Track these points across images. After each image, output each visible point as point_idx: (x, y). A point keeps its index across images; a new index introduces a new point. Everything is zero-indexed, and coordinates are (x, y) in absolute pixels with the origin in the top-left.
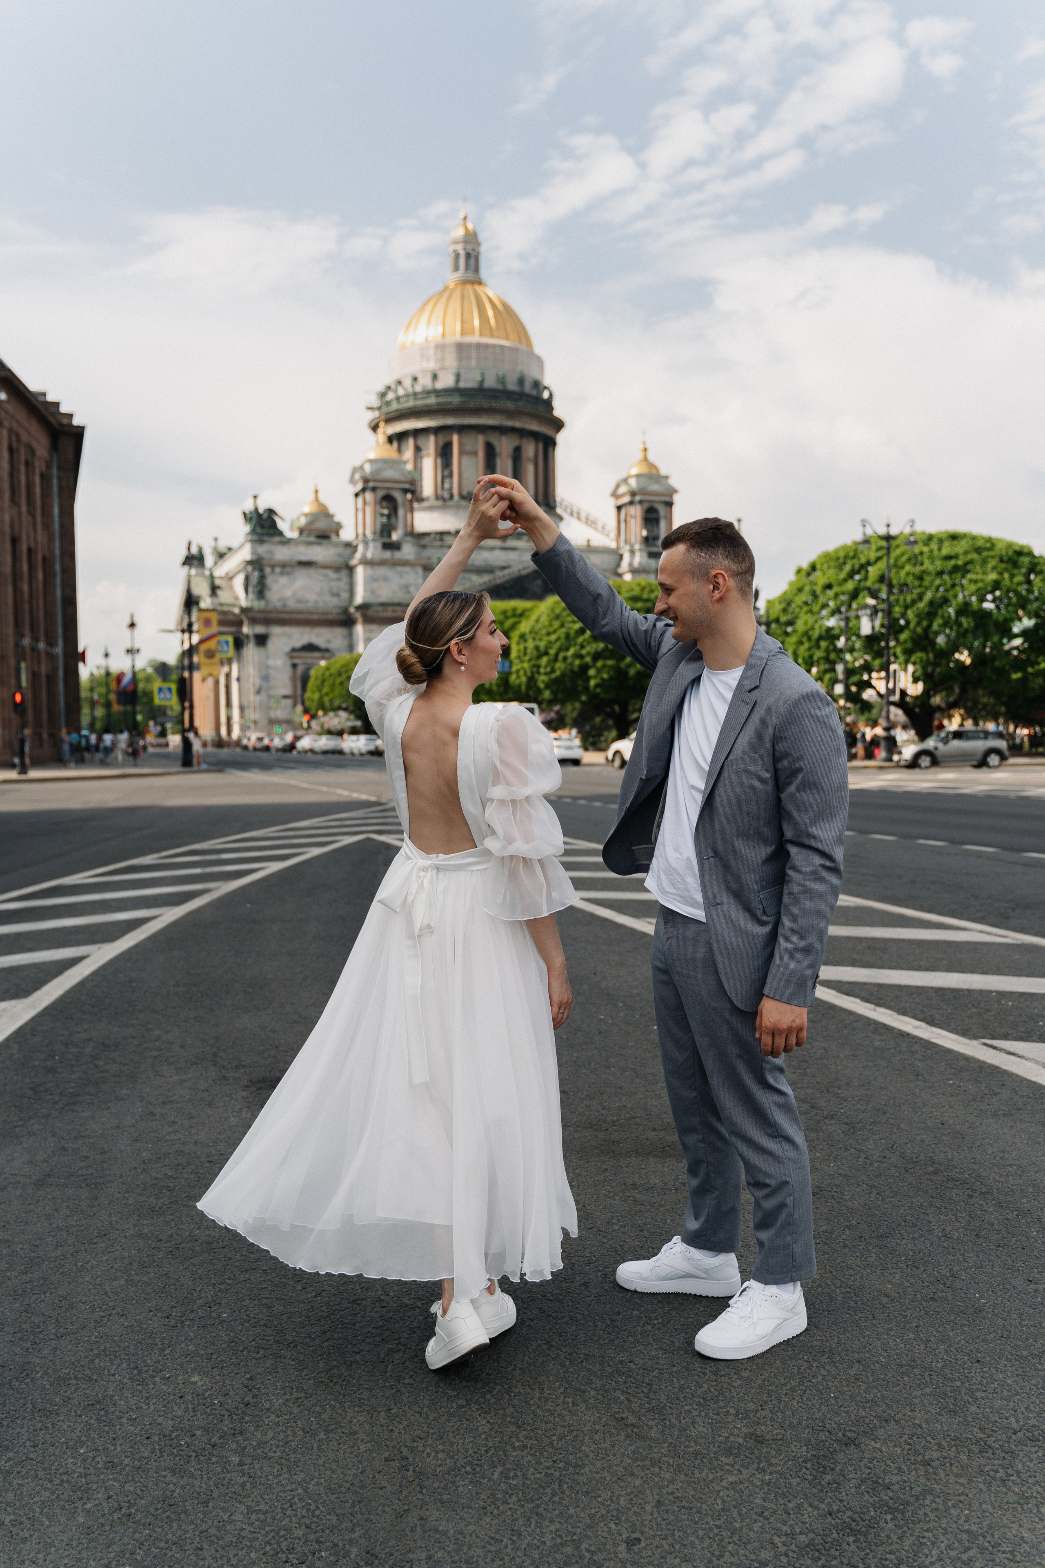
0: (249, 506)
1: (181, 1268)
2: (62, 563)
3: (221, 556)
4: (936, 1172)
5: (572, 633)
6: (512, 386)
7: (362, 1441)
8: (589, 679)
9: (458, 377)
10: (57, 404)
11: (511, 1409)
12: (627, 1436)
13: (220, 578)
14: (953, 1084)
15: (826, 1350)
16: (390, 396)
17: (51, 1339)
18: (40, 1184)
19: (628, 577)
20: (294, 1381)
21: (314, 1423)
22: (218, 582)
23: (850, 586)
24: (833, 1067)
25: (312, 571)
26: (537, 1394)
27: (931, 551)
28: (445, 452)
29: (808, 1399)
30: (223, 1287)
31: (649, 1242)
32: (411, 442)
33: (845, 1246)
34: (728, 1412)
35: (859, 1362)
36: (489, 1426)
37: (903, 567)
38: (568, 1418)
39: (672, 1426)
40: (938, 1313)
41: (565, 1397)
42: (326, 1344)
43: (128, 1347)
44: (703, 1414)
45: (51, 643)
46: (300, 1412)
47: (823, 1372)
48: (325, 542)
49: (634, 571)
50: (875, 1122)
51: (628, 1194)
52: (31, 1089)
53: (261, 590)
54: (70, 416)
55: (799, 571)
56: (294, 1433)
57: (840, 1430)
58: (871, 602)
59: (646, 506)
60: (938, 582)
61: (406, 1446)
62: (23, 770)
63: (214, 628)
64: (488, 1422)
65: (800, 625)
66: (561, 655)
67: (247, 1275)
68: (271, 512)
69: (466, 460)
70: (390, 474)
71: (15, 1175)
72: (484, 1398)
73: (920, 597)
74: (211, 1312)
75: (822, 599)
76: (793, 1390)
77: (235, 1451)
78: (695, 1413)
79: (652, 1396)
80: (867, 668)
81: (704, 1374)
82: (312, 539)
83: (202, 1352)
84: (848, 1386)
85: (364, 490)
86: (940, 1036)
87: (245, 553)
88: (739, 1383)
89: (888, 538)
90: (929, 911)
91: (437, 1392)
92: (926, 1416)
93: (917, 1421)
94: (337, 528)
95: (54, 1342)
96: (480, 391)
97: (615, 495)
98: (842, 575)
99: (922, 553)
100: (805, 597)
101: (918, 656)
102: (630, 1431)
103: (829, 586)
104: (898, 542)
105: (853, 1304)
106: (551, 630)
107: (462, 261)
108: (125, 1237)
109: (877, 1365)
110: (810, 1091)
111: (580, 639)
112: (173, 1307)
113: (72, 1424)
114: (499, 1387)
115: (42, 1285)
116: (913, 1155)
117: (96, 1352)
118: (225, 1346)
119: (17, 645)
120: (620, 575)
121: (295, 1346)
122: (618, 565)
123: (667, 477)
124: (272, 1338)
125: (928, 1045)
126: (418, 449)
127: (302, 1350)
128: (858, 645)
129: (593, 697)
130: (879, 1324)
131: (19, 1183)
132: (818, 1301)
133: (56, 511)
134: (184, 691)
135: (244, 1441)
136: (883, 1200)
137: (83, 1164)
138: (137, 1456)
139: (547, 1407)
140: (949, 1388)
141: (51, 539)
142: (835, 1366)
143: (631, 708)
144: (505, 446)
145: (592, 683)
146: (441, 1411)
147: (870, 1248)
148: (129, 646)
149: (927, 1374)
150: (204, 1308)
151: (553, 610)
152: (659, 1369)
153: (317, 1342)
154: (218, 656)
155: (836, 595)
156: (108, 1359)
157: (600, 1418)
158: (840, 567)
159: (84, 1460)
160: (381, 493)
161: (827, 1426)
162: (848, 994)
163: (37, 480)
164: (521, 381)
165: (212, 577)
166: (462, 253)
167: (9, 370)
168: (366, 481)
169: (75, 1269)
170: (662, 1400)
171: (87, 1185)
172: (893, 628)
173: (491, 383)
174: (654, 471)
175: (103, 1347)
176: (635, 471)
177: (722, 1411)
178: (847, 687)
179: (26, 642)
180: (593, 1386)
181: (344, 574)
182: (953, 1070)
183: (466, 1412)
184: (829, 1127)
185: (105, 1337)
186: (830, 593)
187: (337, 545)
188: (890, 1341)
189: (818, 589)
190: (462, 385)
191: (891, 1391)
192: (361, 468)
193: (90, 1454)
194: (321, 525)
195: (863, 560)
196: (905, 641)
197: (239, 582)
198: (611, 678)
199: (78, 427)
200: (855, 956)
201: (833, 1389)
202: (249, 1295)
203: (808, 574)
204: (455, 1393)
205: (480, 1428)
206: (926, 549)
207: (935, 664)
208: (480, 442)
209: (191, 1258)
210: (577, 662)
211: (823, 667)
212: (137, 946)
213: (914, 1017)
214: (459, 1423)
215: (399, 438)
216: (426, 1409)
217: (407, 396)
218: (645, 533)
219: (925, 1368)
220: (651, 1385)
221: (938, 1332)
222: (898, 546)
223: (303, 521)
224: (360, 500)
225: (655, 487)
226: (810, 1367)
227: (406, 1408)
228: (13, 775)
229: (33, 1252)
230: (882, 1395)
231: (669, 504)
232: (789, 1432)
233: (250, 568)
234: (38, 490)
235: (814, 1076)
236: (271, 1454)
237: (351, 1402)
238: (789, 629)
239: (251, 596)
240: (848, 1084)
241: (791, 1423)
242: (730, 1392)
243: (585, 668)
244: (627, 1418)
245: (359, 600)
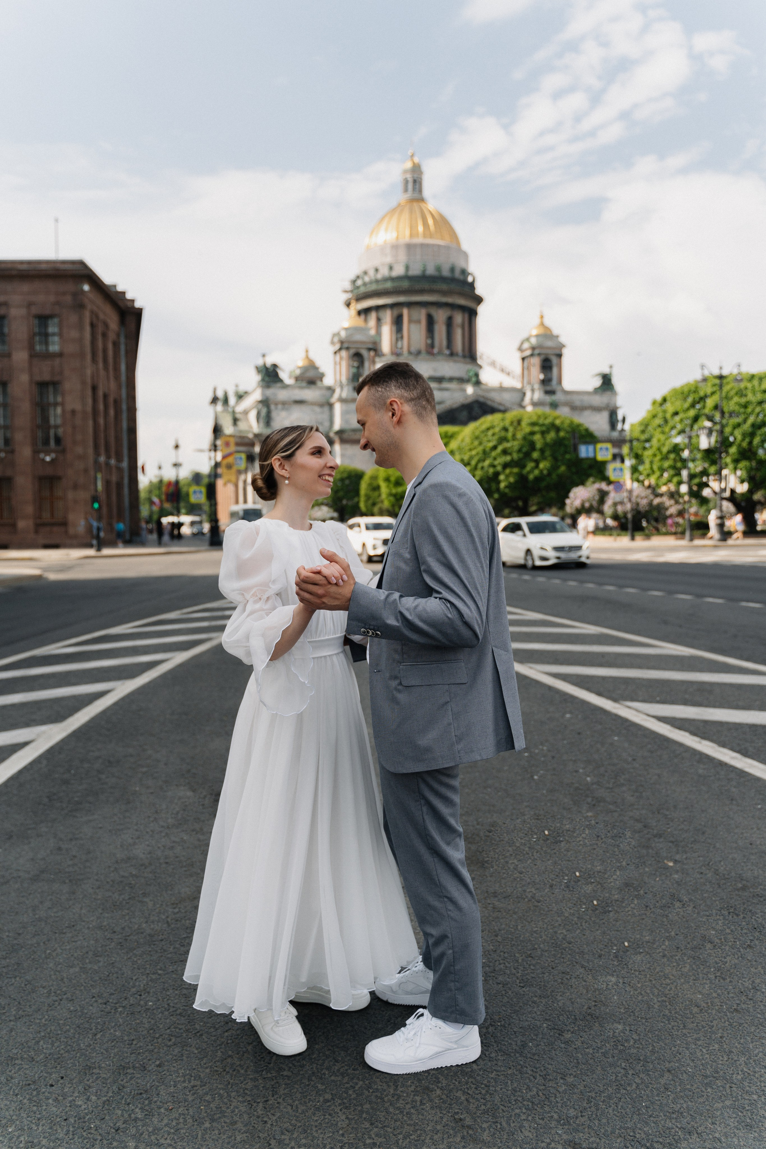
0: (260, 362)
1: (125, 958)
2: (128, 404)
3: (240, 397)
4: (744, 888)
5: (488, 449)
6: (446, 273)
7: (239, 1132)
8: (499, 482)
9: (407, 268)
10: (124, 293)
11: (367, 1106)
12: (463, 1138)
13: (240, 413)
14: (761, 808)
15: (642, 1058)
16: (359, 282)
17: (10, 1021)
18: (35, 879)
19: (529, 409)
20: (194, 1069)
21: (203, 1111)
22: (238, 416)
23: (692, 413)
24: (664, 791)
25: (303, 407)
26: (392, 1091)
27: (753, 387)
28: (398, 322)
29: (622, 1107)
30: (154, 977)
31: (501, 947)
32: (373, 315)
33: (664, 956)
34: (552, 1117)
35: (669, 1071)
36: (347, 1122)
37: (732, 398)
38: (414, 1117)
39: (502, 1129)
40: (740, 1024)
41: (414, 1095)
42: (226, 1034)
43: (69, 1031)
44: (530, 1118)
45: (119, 459)
46: (193, 1100)
47: (638, 1080)
48: (313, 386)
49: (534, 404)
50: (695, 841)
51: (489, 901)
52: (48, 797)
53: (268, 420)
54: (133, 301)
55: (654, 403)
56: (185, 1121)
57: (648, 1140)
58: (708, 424)
59: (543, 357)
60: (758, 409)
61: (275, 1139)
62: (99, 549)
63: (232, 448)
64: (347, 1118)
65: (654, 442)
66: (480, 465)
67: (175, 966)
68: (275, 366)
69: (413, 327)
70: (358, 337)
71: (19, 870)
72: (347, 1093)
73: (745, 421)
74: (141, 1000)
75: (671, 424)
76: (610, 1097)
77: (133, 1136)
78: (523, 1117)
79: (488, 1097)
80: (705, 473)
81: (535, 1078)
82: (304, 384)
83: (126, 1038)
84: (658, 1095)
85: (340, 349)
86: (752, 766)
87: (257, 395)
88: (564, 1088)
89: (721, 377)
90: (748, 659)
91: (308, 1085)
92: (725, 1130)
93: (717, 1135)
94: (321, 377)
95: (12, 1023)
96: (424, 277)
97: (520, 349)
98: (687, 405)
99: (746, 388)
100: (658, 421)
101: (743, 464)
102: (465, 1133)
103: (676, 413)
104: (728, 380)
105: (667, 1012)
106: (472, 447)
107: (410, 186)
108: (88, 928)
109: (684, 1075)
110: (644, 812)
111: (494, 454)
112: (112, 994)
113: (8, 1103)
114: (361, 1083)
115: (15, 970)
116: (725, 872)
117: (43, 1034)
118: (145, 1032)
119: (96, 462)
120: (524, 407)
121: (201, 1035)
122: (522, 399)
123: (557, 337)
124: (183, 1027)
125: (741, 773)
126: (379, 320)
127: (206, 1040)
128: (699, 456)
129: (503, 495)
130: (689, 1033)
131: (19, 877)
132: (638, 1009)
133: (123, 367)
134: (211, 492)
135: (143, 1126)
136: (698, 913)
137: (70, 863)
138: (53, 1138)
139: (398, 1105)
140: (747, 1102)
141: (119, 387)
142: (648, 1075)
143: (530, 503)
144: (441, 316)
145: (502, 485)
146: (309, 1105)
147: (685, 958)
148: (174, 461)
149: (728, 1085)
150: (136, 996)
151: (473, 433)
152: (497, 1071)
153: (219, 1031)
154: (235, 468)
155: (681, 420)
156: (50, 1041)
157: (442, 1118)
158: (685, 399)
159: (10, 1139)
160: (352, 351)
161: (638, 1136)
162: (680, 728)
163: (110, 346)
164: (452, 270)
165: (234, 412)
166: (410, 180)
167: (91, 270)
168: (342, 342)
169: (43, 956)
170: (496, 1102)
171: (70, 881)
172: (724, 444)
173: (431, 271)
174: (549, 333)
175: (49, 1030)
176: (535, 332)
177: (546, 1115)
178: (690, 488)
179: (102, 459)
180: (440, 1085)
181: (326, 409)
182: (761, 796)
183: (329, 1106)
184: (657, 845)
185: (52, 1020)
186: (677, 418)
187: (321, 388)
188: (698, 1051)
189: (668, 416)
190: (411, 273)
191: (696, 1102)
192: (338, 334)
193: (16, 1133)
194: (311, 374)
195: (702, 394)
196: (733, 454)
197: (252, 416)
198: (516, 482)
199: (139, 309)
200: (687, 696)
201: (645, 1097)
202: (174, 985)
203: (661, 405)
204: (324, 1087)
205: (339, 1123)
206: (749, 385)
207: (757, 469)
208: (422, 314)
209: (135, 949)
210: (491, 470)
211: (672, 472)
212: (150, 682)
213: (732, 749)
214: (322, 1117)
215: (365, 312)
216: (297, 1102)
217: (371, 282)
218: (542, 376)
219: (726, 1080)
220: (489, 1086)
221: (739, 1043)
222: (728, 383)
223: (298, 372)
224: (338, 357)
225: (549, 343)
226: (626, 1075)
227: (281, 1100)
228: (91, 552)
229: (16, 939)
230: (688, 1107)
231: (560, 356)
232: (603, 1140)
233: (260, 406)
234: (110, 353)
235: (648, 799)
236: (162, 1141)
237: (237, 1092)
238: (647, 445)
239: (262, 424)
240: (675, 807)
241: (606, 1131)
242: (556, 1097)
243: (497, 474)
244: (464, 1119)
245: (337, 426)
